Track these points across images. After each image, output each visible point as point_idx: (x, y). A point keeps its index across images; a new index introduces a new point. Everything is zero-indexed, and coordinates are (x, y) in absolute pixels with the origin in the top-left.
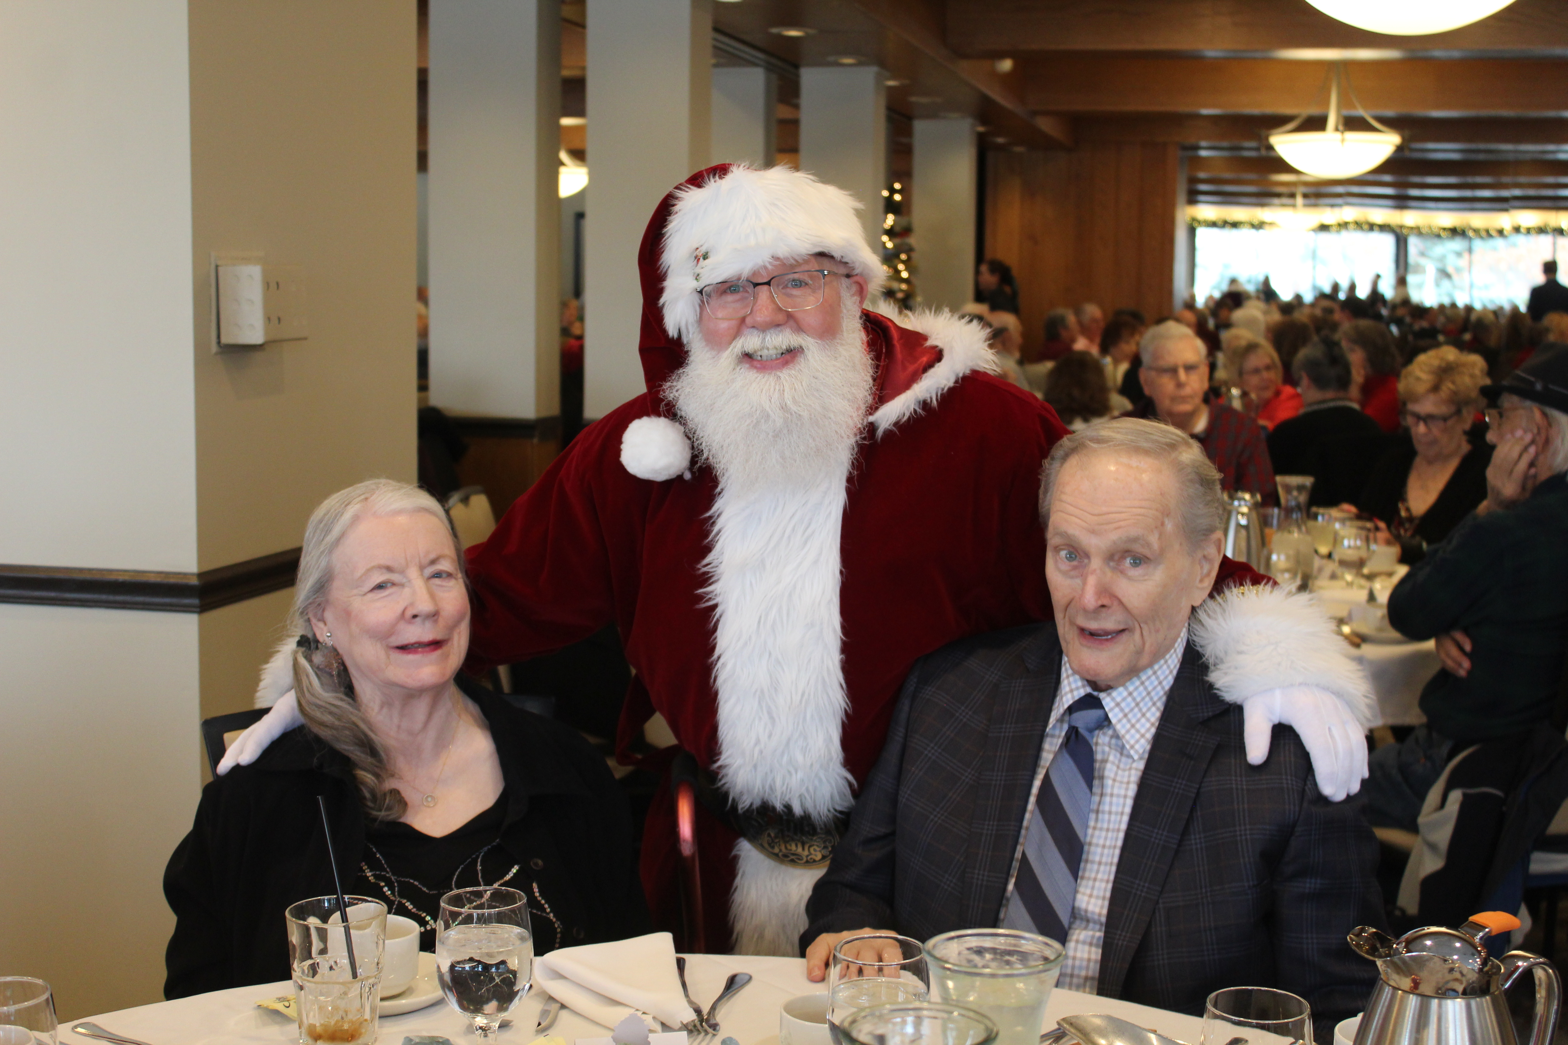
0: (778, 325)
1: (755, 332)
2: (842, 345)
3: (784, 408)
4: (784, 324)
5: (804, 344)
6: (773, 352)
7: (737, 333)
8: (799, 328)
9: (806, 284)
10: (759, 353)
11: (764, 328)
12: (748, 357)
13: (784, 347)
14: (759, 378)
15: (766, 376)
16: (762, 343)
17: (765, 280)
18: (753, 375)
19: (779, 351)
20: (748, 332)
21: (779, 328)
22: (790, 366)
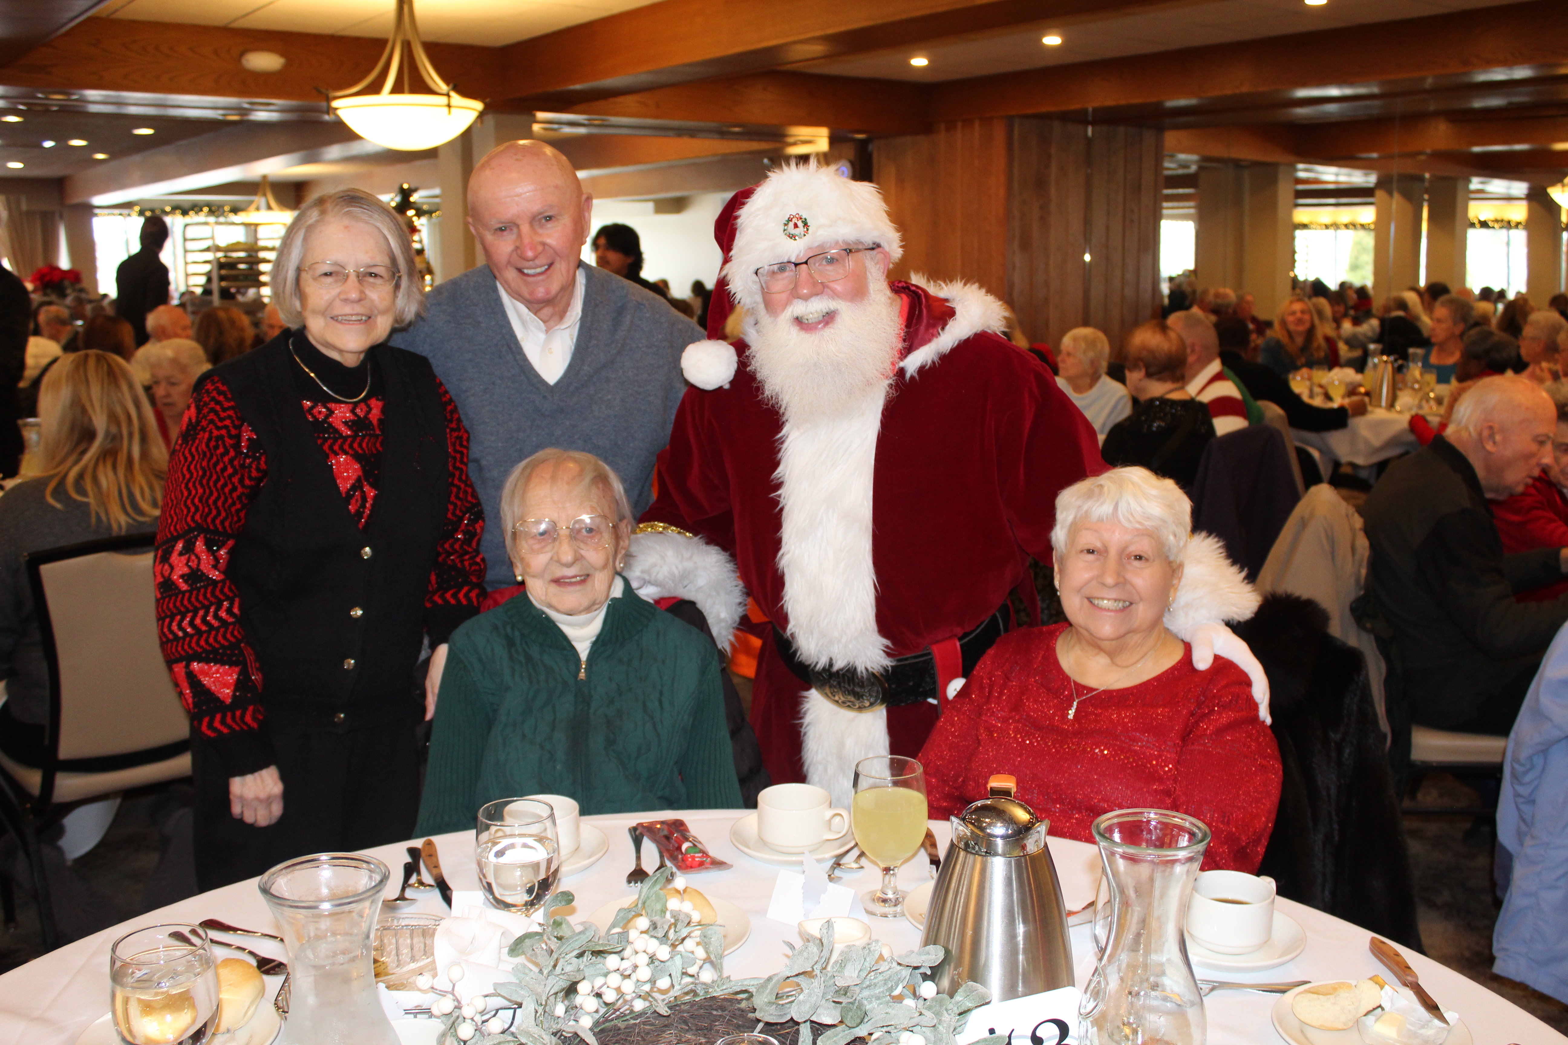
0: (817, 295)
1: (800, 301)
2: (870, 304)
4: (822, 293)
5: (839, 307)
6: (816, 315)
7: (787, 303)
8: (835, 295)
9: (837, 260)
10: (806, 317)
11: (806, 298)
12: (799, 321)
13: (825, 311)
14: (810, 337)
16: (807, 309)
17: (804, 260)
18: (803, 335)
19: (821, 315)
20: (796, 301)
21: (819, 297)
22: (830, 325)
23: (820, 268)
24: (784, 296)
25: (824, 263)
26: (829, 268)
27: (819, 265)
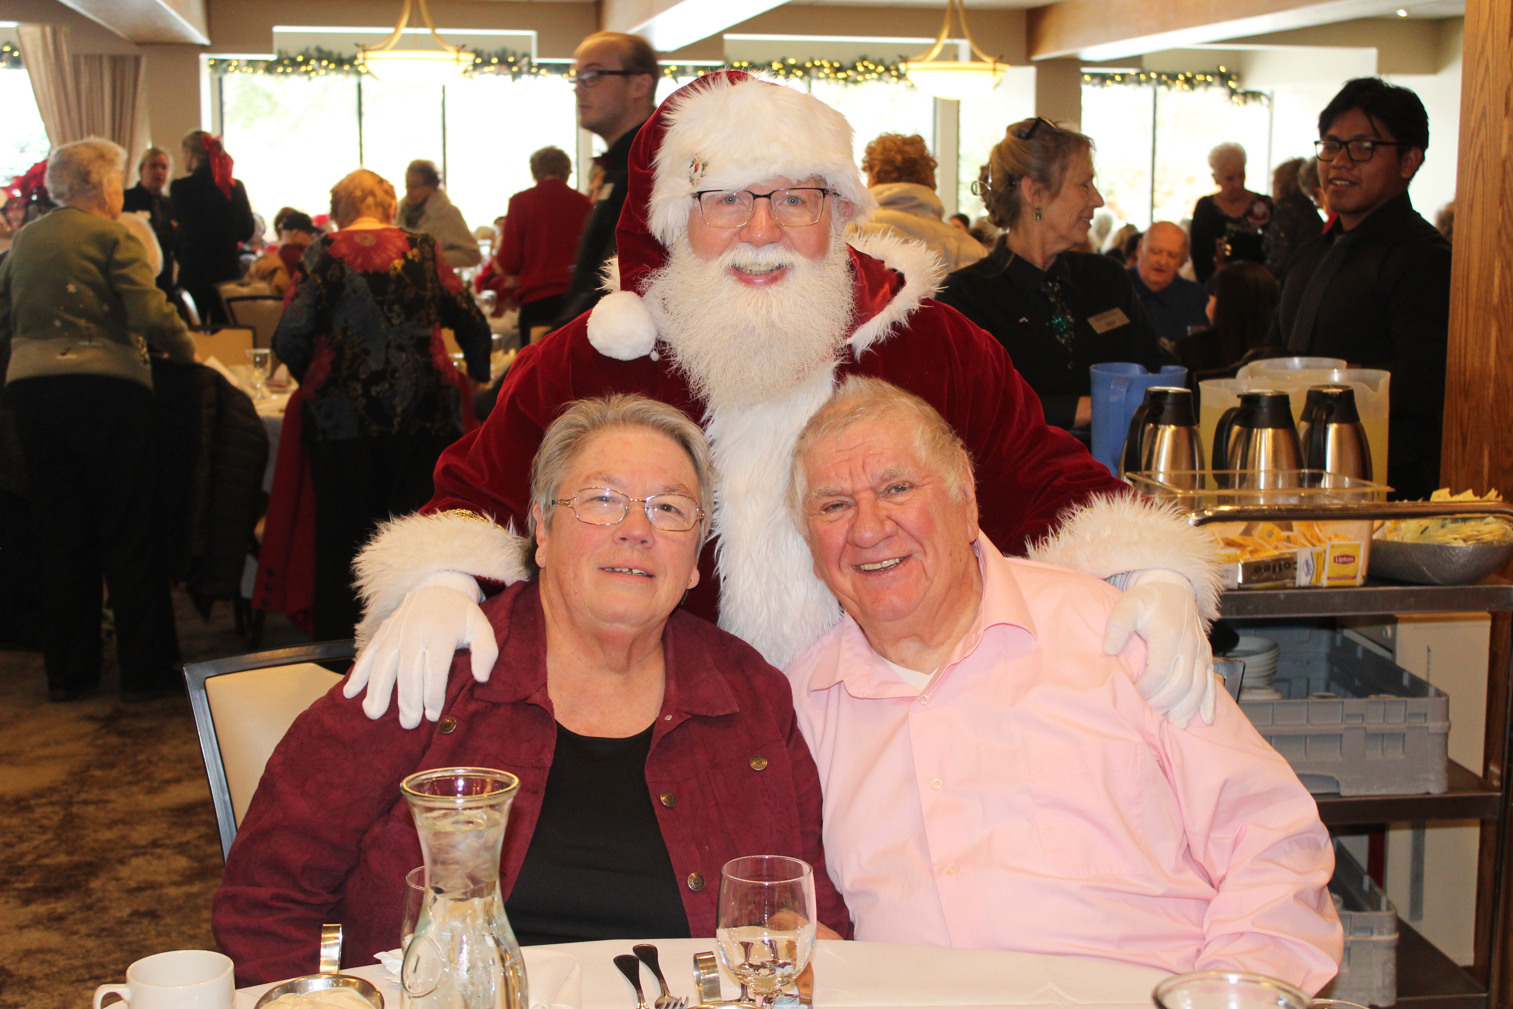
0: (772, 242)
1: (749, 247)
2: (828, 264)
3: (771, 325)
4: (778, 242)
5: (793, 262)
6: (763, 269)
7: (729, 246)
8: (792, 246)
9: (804, 202)
10: (749, 268)
11: (757, 244)
12: (738, 270)
13: (777, 265)
14: (747, 291)
15: (755, 291)
16: (755, 258)
17: (766, 193)
18: (741, 288)
19: (770, 268)
20: (741, 245)
21: (773, 245)
22: (779, 282)
23: (780, 208)
24: (726, 234)
25: (786, 202)
26: (792, 210)
27: (780, 204)
